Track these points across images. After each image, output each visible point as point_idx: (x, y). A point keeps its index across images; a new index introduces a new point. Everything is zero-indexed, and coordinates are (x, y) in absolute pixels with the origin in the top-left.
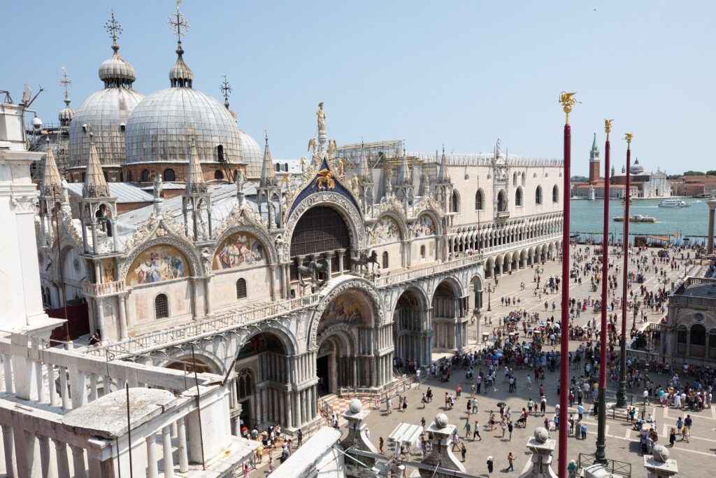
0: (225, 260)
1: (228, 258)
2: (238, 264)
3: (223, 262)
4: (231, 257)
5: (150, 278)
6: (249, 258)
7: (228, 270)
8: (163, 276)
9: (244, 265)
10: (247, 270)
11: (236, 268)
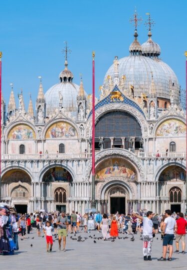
0: (54, 134)
1: (55, 133)
2: (61, 137)
3: (52, 135)
4: (57, 133)
5: (18, 137)
6: (67, 134)
7: (55, 138)
8: (23, 137)
9: (64, 137)
10: (66, 140)
11: (59, 138)
